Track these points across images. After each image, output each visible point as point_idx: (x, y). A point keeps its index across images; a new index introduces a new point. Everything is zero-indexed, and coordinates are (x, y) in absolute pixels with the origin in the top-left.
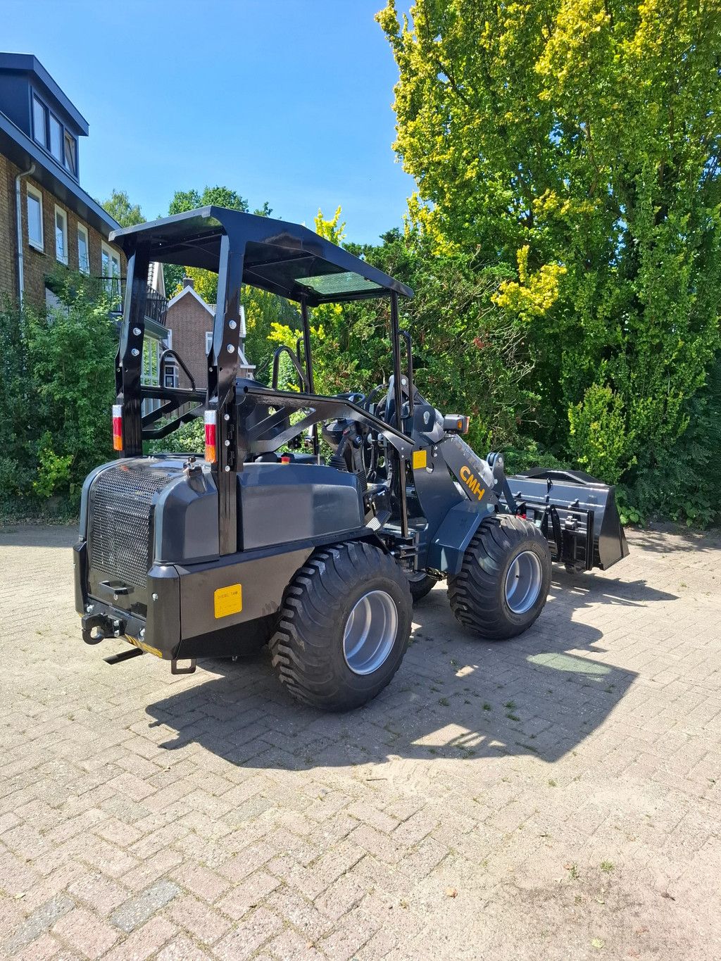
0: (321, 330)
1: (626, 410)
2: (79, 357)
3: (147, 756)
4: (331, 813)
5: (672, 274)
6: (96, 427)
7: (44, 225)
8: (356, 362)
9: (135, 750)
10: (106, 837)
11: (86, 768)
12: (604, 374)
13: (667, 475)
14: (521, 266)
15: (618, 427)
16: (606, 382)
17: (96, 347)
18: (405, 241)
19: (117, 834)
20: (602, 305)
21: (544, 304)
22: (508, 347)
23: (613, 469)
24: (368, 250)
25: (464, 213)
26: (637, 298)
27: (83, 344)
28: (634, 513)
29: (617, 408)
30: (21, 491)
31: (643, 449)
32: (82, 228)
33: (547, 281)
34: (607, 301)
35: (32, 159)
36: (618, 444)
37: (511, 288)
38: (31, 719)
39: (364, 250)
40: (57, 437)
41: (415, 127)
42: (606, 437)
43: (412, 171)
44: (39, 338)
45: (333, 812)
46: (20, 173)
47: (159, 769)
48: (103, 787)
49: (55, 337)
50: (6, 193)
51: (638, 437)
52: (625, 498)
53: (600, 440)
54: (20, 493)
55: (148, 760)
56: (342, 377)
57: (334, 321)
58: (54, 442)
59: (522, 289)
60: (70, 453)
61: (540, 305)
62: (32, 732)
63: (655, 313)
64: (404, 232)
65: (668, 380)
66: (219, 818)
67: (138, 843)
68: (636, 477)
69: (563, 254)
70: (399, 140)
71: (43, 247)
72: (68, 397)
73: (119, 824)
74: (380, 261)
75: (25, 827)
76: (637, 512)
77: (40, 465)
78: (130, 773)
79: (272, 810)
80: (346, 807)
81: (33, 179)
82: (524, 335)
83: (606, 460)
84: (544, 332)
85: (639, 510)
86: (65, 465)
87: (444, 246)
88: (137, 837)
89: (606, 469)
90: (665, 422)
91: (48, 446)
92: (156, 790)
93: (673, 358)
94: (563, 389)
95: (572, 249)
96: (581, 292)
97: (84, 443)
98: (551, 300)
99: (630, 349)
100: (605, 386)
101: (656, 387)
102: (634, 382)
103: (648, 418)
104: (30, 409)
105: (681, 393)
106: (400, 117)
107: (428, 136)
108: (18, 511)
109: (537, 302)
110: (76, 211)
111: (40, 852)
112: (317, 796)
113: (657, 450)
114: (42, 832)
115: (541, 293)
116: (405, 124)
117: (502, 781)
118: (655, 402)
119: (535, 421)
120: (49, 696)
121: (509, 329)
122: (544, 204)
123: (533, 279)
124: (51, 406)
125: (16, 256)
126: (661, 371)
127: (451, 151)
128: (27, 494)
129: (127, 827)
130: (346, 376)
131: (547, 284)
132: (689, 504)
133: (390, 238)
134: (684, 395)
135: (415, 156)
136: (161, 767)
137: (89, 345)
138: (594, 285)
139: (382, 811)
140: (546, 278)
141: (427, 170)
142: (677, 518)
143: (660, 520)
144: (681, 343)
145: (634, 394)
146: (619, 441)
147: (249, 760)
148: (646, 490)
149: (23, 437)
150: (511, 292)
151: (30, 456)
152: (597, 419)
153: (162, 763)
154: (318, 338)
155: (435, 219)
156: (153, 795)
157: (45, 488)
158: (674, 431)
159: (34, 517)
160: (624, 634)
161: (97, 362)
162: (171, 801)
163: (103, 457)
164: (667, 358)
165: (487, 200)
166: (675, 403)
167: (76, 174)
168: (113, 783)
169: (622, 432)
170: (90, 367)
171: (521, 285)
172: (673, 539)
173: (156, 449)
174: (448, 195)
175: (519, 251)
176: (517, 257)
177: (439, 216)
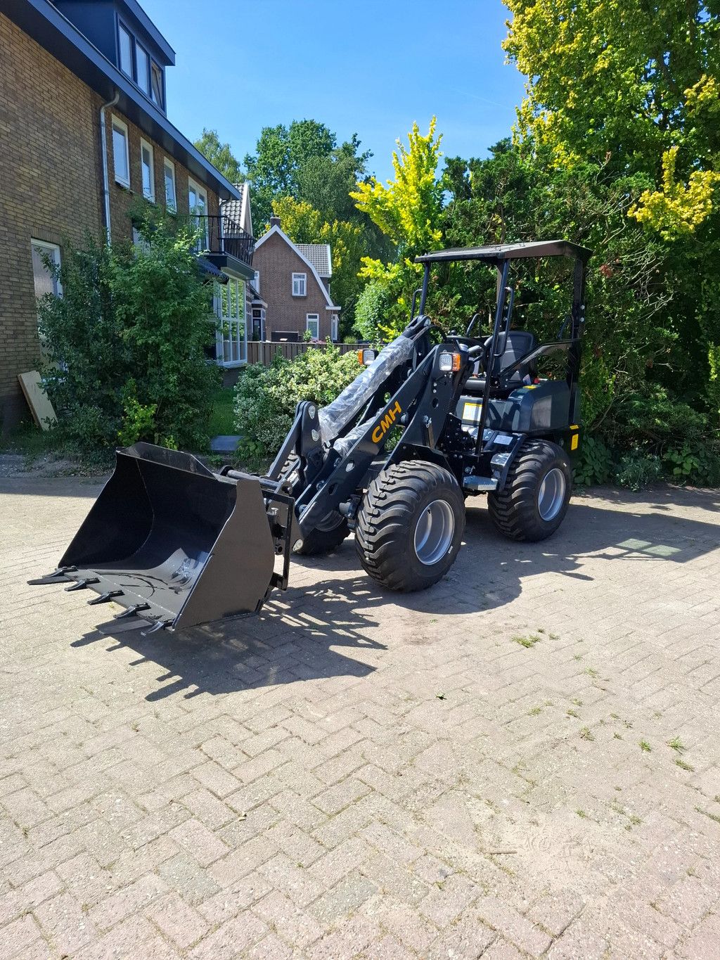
2: (161, 298)
3: (219, 794)
4: (454, 912)
6: (179, 374)
7: (130, 160)
8: (459, 296)
9: (205, 783)
10: (162, 927)
11: (147, 805)
14: (666, 173)
17: (177, 286)
18: (520, 151)
19: (175, 922)
21: (694, 218)
22: (641, 275)
24: (475, 164)
25: (589, 116)
27: (164, 283)
30: (107, 441)
32: (169, 163)
33: (699, 190)
35: (116, 87)
37: (654, 199)
38: (90, 725)
39: (471, 165)
40: (141, 384)
41: (534, 14)
43: (528, 69)
44: (118, 278)
45: (458, 911)
46: (104, 105)
47: (234, 815)
48: (165, 836)
49: (136, 276)
50: (91, 126)
54: (106, 443)
55: (219, 798)
56: (441, 315)
58: (138, 389)
59: (667, 200)
60: (154, 402)
61: (689, 220)
62: (91, 746)
64: (519, 141)
66: (307, 906)
67: (201, 945)
70: (510, 37)
71: (129, 184)
72: (150, 342)
73: (180, 904)
74: (490, 175)
75: (66, 896)
77: (125, 414)
78: (198, 819)
79: (375, 898)
80: (474, 903)
81: (117, 109)
82: (659, 261)
84: (683, 257)
86: (149, 414)
87: (564, 157)
88: (201, 932)
91: (131, 395)
92: (227, 850)
94: (701, 325)
97: (168, 390)
98: (703, 214)
104: (114, 354)
106: (515, 4)
107: (550, 23)
108: (105, 461)
109: (684, 216)
110: (162, 145)
111: (80, 944)
112: (434, 880)
114: (85, 908)
115: (690, 206)
116: (523, 12)
117: (686, 874)
119: (667, 364)
120: (114, 694)
121: (642, 254)
122: (698, 94)
123: (680, 188)
124: (134, 351)
125: (102, 193)
127: (578, 39)
128: (113, 443)
129: (189, 911)
130: (446, 314)
131: (698, 194)
133: (501, 148)
135: (534, 50)
136: (235, 812)
137: (169, 284)
139: (524, 914)
140: (696, 187)
141: (545, 66)
147: (343, 809)
149: (107, 384)
150: (654, 204)
151: (115, 405)
153: (237, 806)
154: (414, 270)
155: (555, 123)
156: (224, 857)
157: (130, 437)
161: (179, 304)
162: (245, 871)
163: (187, 406)
165: (620, 98)
167: (163, 107)
168: (177, 834)
170: (172, 309)
171: (667, 195)
173: (240, 398)
174: (572, 94)
175: (665, 154)
176: (662, 163)
177: (560, 120)
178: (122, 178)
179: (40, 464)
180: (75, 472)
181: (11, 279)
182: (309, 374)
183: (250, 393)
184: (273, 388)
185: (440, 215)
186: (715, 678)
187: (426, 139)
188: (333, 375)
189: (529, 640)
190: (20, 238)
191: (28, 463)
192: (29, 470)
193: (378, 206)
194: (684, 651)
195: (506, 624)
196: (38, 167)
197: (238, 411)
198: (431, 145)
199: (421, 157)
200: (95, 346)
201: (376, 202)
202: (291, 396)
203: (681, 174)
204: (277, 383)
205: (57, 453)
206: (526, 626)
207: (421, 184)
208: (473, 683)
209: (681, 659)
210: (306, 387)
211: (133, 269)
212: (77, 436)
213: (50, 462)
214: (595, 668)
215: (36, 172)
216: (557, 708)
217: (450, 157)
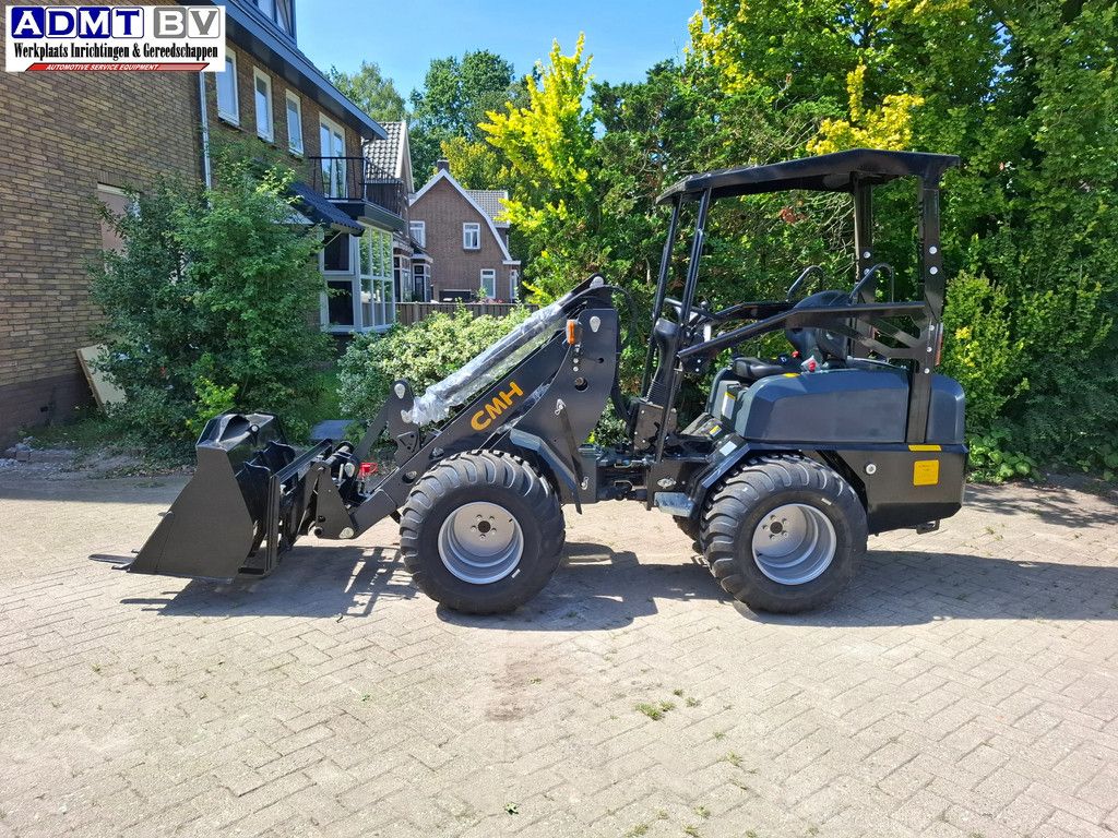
0: (562, 208)
1: (1011, 310)
2: (244, 254)
5: (1092, 100)
6: (267, 346)
7: (239, 92)
8: (609, 249)
12: (976, 258)
13: (1074, 405)
14: (852, 97)
15: (998, 335)
16: (980, 268)
17: (262, 238)
20: (976, 154)
22: (833, 222)
23: (991, 396)
24: (627, 88)
25: (768, 33)
26: (1030, 143)
27: (247, 236)
28: (1023, 462)
29: (997, 307)
30: (175, 430)
31: (1036, 366)
32: (292, 96)
33: (893, 118)
34: (983, 149)
36: (999, 359)
37: (837, 129)
39: (621, 92)
40: (219, 359)
42: (980, 350)
49: (209, 228)
51: (1029, 349)
52: (1009, 439)
53: (971, 354)
54: (173, 434)
57: (577, 192)
58: (215, 366)
59: (853, 130)
60: (234, 382)
63: (1062, 163)
64: (681, 64)
65: (1080, 264)
68: (1025, 408)
69: (918, 79)
72: (229, 308)
74: (641, 103)
76: (1028, 459)
77: (198, 398)
83: (980, 383)
85: (1029, 456)
86: (226, 398)
87: (738, 81)
89: (979, 396)
90: (1073, 327)
91: (205, 374)
93: (1089, 230)
94: (913, 280)
95: (931, 72)
96: (943, 137)
97: (254, 367)
98: (901, 146)
99: (1018, 220)
100: (978, 275)
101: (1059, 275)
102: (1025, 267)
103: (1045, 320)
104: (184, 323)
105: (1098, 284)
108: (173, 456)
110: (283, 76)
113: (1059, 368)
115: (884, 137)
118: (1056, 297)
123: (872, 117)
124: (210, 319)
125: (199, 130)
126: (1069, 251)
128: (181, 434)
131: (893, 123)
132: (1107, 447)
133: (658, 70)
134: (1104, 286)
137: (251, 237)
138: (964, 125)
140: (891, 114)
142: (1089, 467)
143: (1062, 471)
144: (1103, 208)
145: (1023, 284)
146: (1000, 356)
148: (1041, 427)
150: (837, 136)
151: (186, 386)
152: (966, 323)
154: (558, 218)
155: (724, 42)
158: (1086, 341)
159: (193, 464)
160: (1035, 702)
161: (264, 261)
163: (279, 385)
164: (1078, 231)
165: (801, 9)
166: (1089, 299)
167: (292, 32)
169: (1005, 343)
170: (255, 267)
171: (853, 125)
172: (1085, 502)
173: (344, 375)
174: (743, 5)
175: (850, 74)
176: (847, 85)
177: (730, 37)
178: (229, 113)
179: (92, 461)
180: (133, 471)
181: (69, 233)
182: (430, 344)
183: (357, 369)
184: (384, 363)
185: (587, 151)
186: (901, 766)
187: (572, 60)
188: (459, 346)
189: (658, 707)
190: (82, 183)
191: (77, 460)
192: (77, 470)
193: (513, 141)
194: (865, 721)
195: (633, 683)
196: (108, 99)
197: (341, 392)
198: (579, 67)
199: (564, 83)
200: (159, 314)
201: (511, 135)
202: (406, 371)
203: (872, 99)
204: (390, 356)
205: (115, 446)
206: (659, 686)
207: (562, 113)
208: (565, 782)
209: (861, 735)
210: (423, 359)
211: (205, 220)
212: (138, 426)
213: (105, 459)
214: (740, 752)
215: (106, 105)
216: (672, 822)
217: (596, 82)
